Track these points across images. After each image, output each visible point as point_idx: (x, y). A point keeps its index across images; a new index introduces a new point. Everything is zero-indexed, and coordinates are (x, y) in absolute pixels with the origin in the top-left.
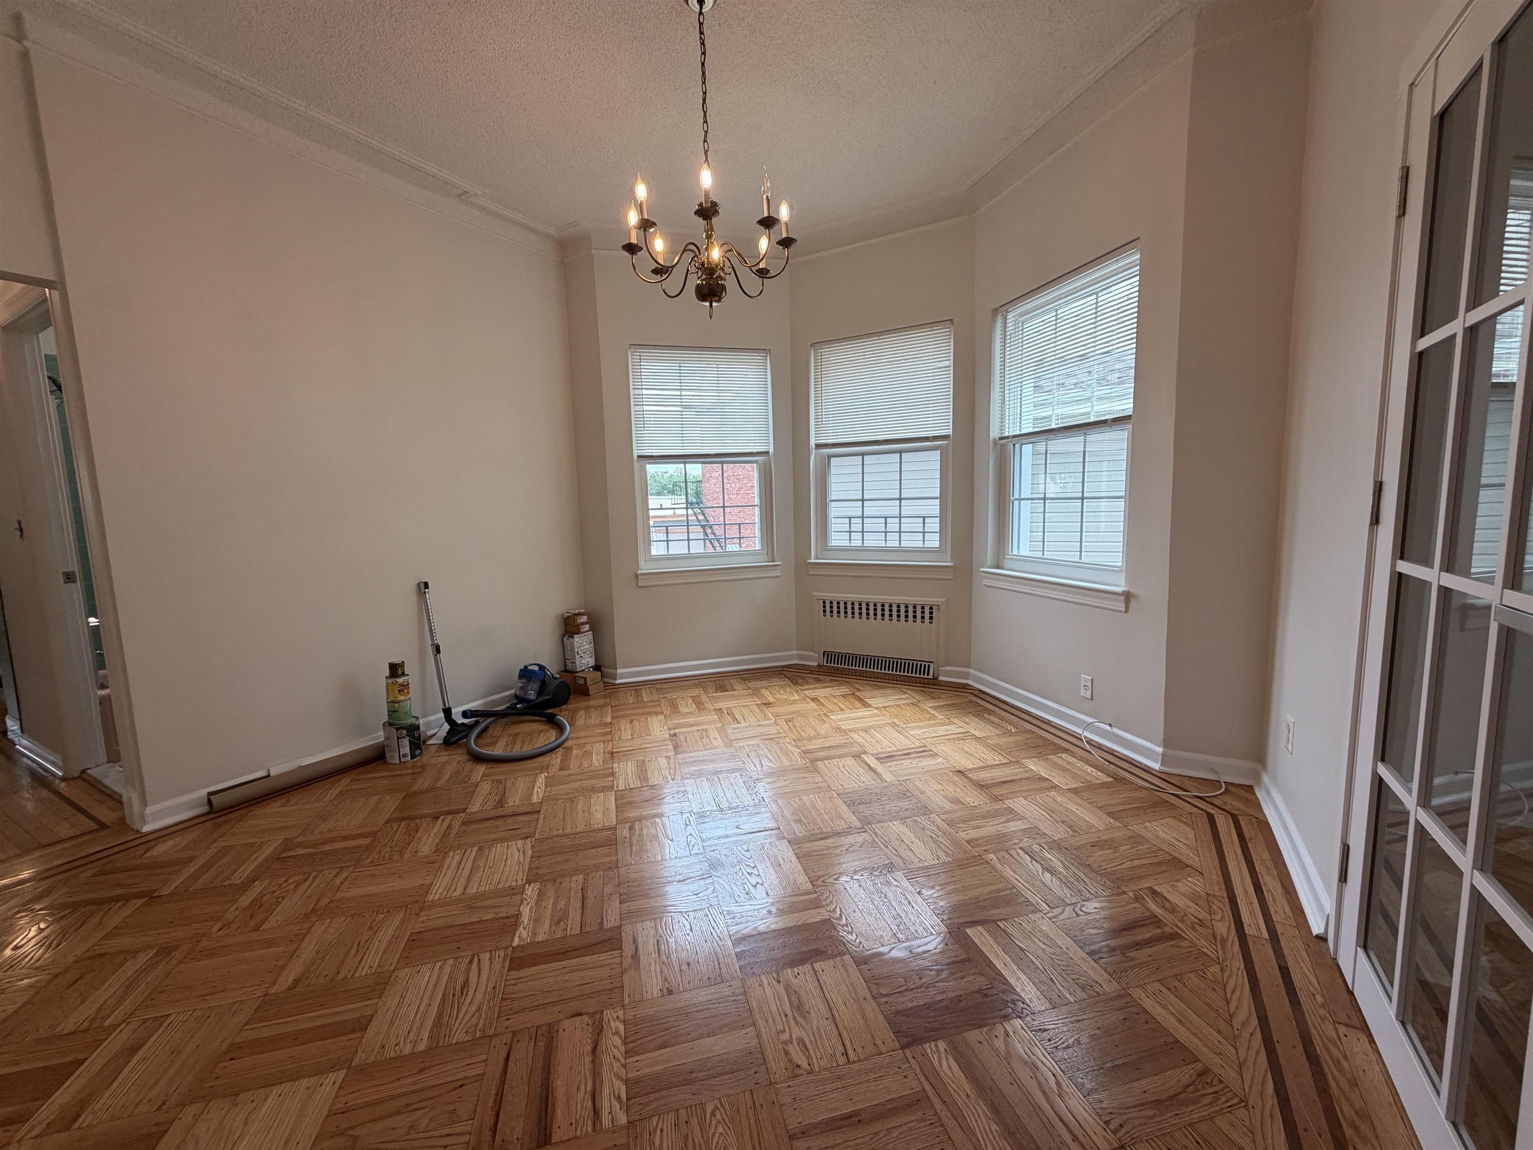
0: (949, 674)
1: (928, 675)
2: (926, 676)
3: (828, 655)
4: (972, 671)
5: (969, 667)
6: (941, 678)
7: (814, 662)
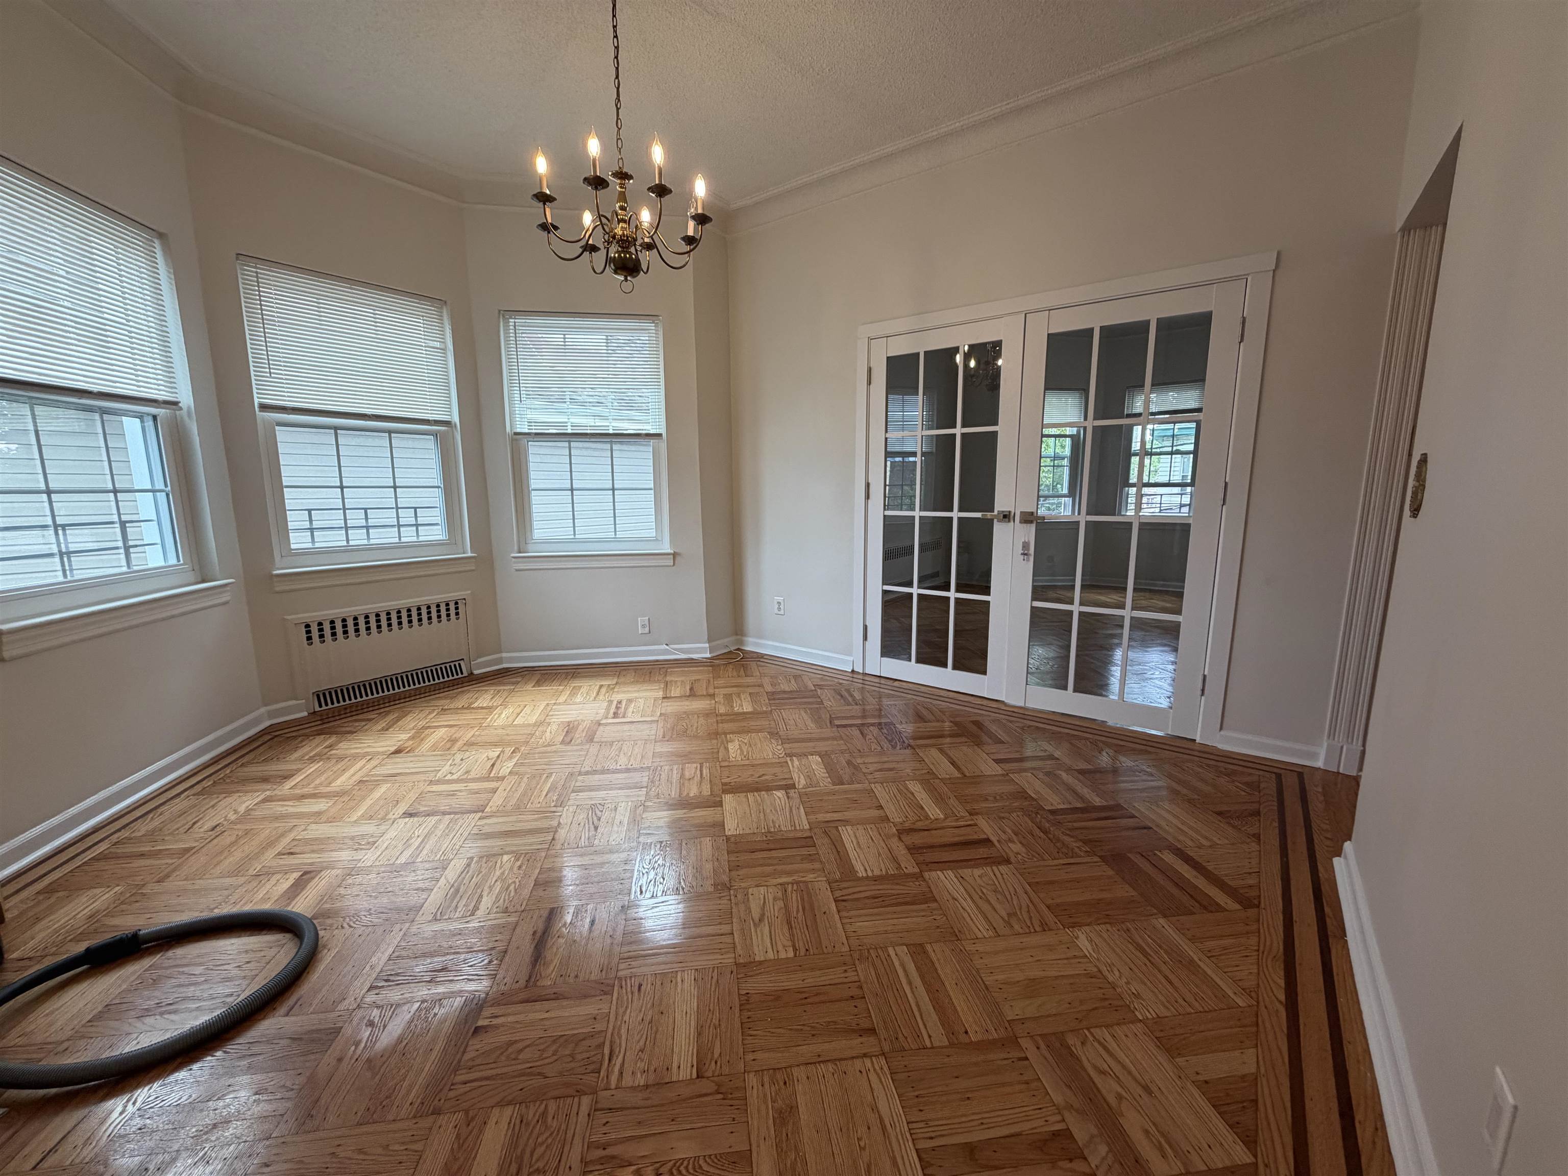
0: (480, 666)
1: (462, 673)
2: (460, 676)
3: (321, 697)
4: (504, 655)
5: (501, 652)
6: (476, 672)
7: (302, 711)
